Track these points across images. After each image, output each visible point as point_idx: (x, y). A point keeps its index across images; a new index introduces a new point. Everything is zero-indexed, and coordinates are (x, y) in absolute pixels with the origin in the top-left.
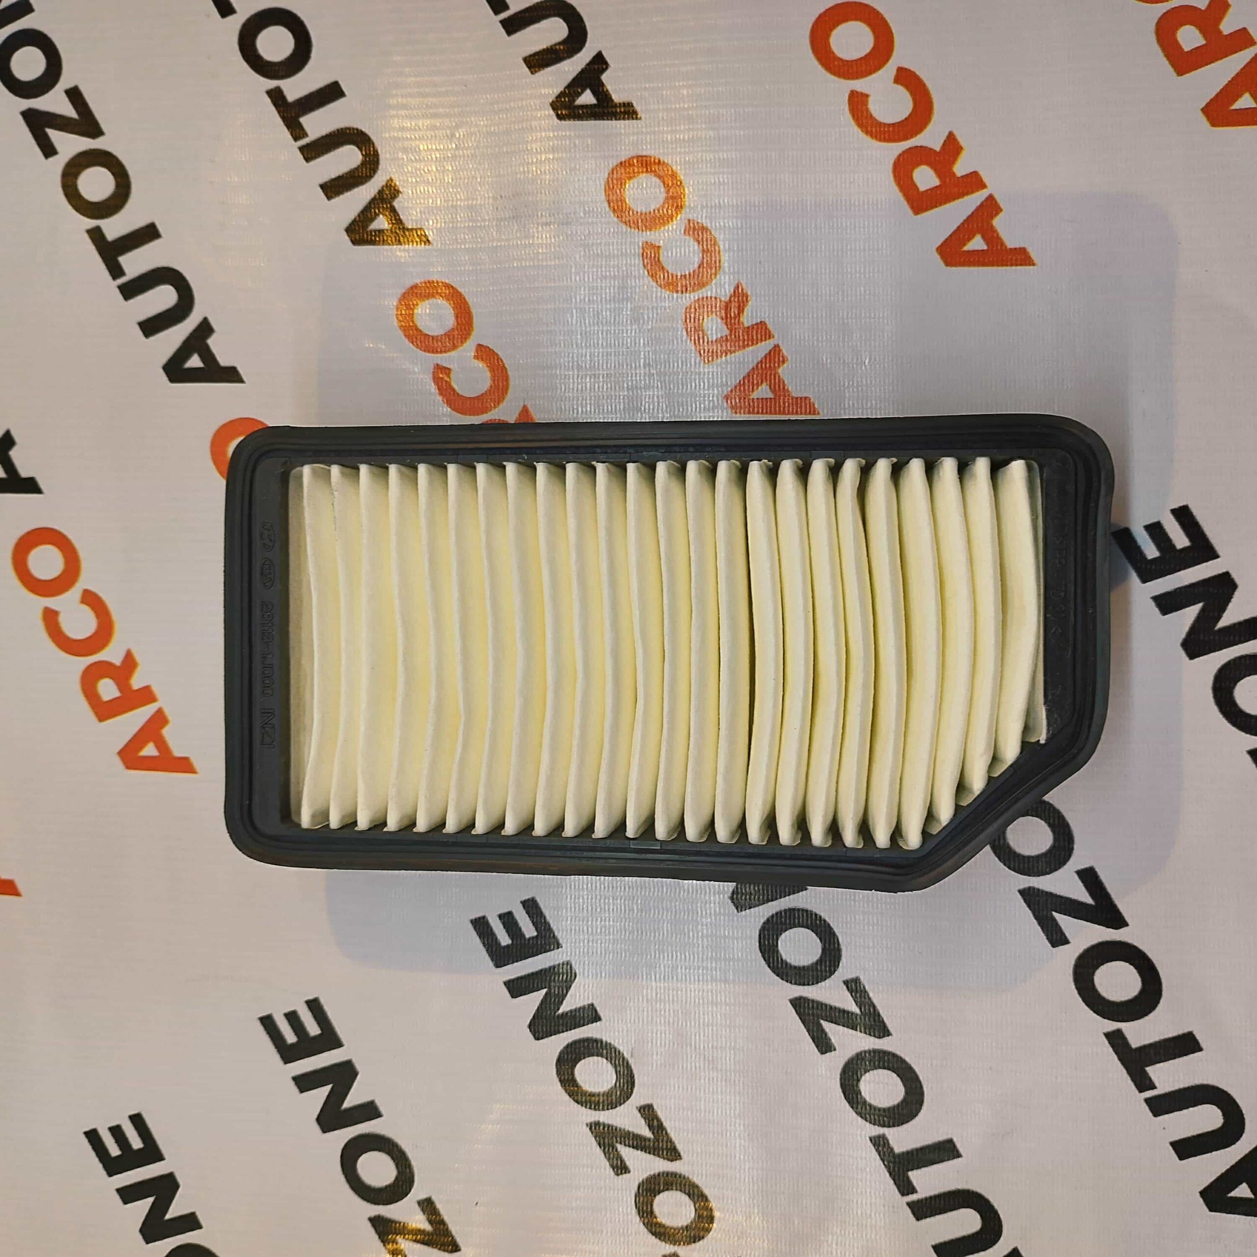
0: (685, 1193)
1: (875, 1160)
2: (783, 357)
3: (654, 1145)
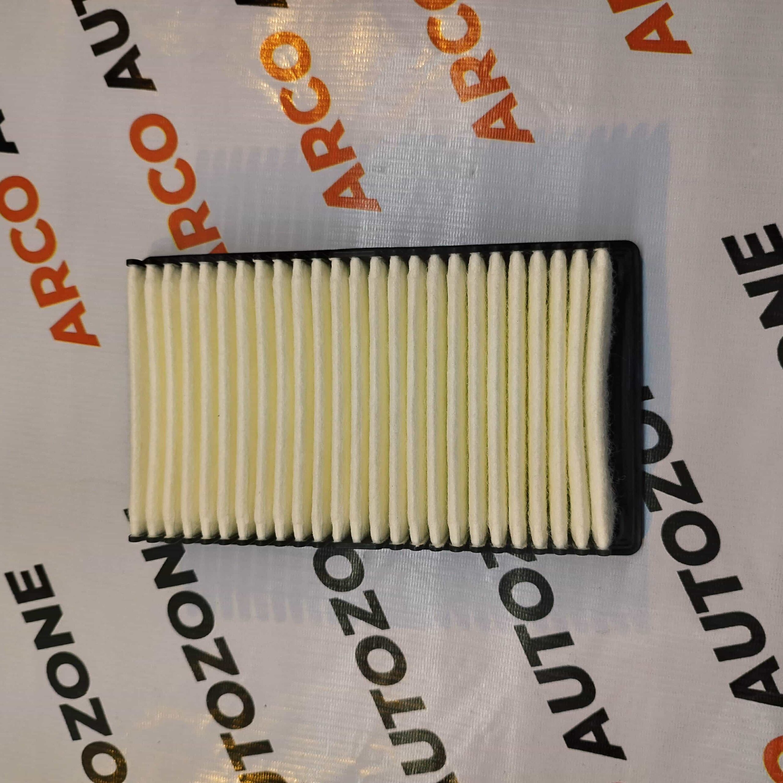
0: (388, 650)
1: (516, 640)
2: (515, 102)
3: (372, 617)
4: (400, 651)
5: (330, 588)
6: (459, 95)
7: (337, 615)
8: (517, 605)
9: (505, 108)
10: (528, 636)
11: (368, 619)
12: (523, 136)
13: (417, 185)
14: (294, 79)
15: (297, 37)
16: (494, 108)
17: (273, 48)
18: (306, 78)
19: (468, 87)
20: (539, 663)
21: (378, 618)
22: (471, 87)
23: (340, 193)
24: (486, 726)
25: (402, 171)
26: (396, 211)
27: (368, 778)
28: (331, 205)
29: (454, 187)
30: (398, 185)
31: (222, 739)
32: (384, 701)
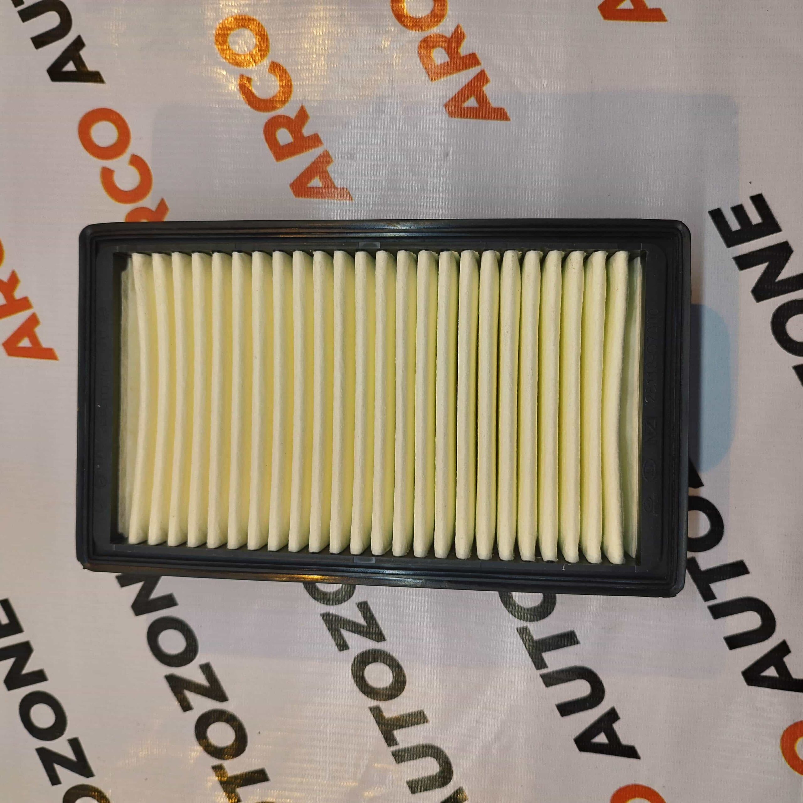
4: (398, 663)
5: (320, 603)
6: (429, 75)
7: (329, 631)
8: (518, 606)
9: (477, 85)
10: (532, 637)
11: (363, 632)
12: (497, 115)
13: (389, 170)
14: (252, 65)
15: (253, 20)
16: (465, 86)
17: (229, 32)
18: (265, 64)
19: (437, 66)
20: (544, 666)
21: (373, 631)
22: (441, 64)
23: (308, 183)
24: (493, 735)
25: (372, 157)
26: (368, 199)
27: (372, 799)
28: (299, 196)
29: (429, 171)
30: (369, 172)
31: (215, 771)
32: (384, 718)
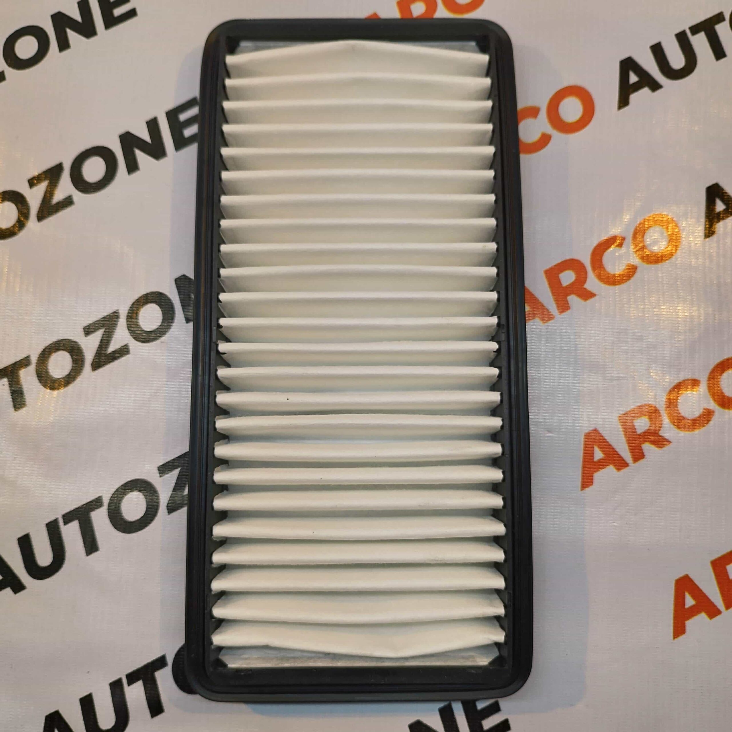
4: (71, 383)
5: (129, 310)
6: (625, 414)
7: (103, 318)
8: (122, 498)
9: (615, 460)
10: (93, 510)
11: (101, 350)
12: (587, 479)
14: (634, 249)
15: (676, 250)
16: (613, 449)
17: (665, 227)
18: (635, 260)
19: (633, 422)
20: (66, 522)
21: (103, 359)
22: (634, 426)
32: (20, 370)
